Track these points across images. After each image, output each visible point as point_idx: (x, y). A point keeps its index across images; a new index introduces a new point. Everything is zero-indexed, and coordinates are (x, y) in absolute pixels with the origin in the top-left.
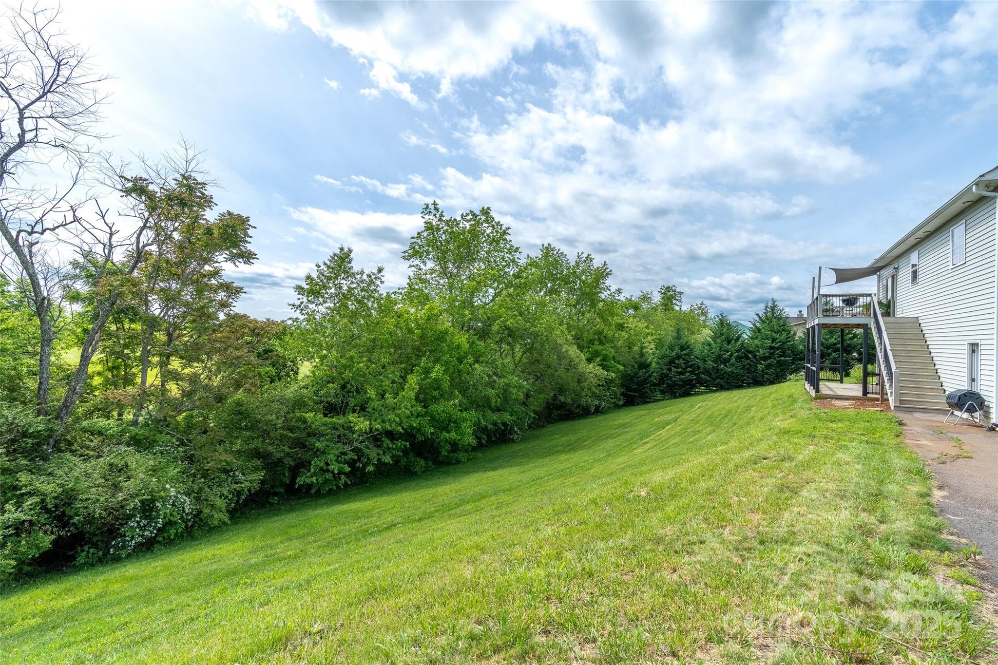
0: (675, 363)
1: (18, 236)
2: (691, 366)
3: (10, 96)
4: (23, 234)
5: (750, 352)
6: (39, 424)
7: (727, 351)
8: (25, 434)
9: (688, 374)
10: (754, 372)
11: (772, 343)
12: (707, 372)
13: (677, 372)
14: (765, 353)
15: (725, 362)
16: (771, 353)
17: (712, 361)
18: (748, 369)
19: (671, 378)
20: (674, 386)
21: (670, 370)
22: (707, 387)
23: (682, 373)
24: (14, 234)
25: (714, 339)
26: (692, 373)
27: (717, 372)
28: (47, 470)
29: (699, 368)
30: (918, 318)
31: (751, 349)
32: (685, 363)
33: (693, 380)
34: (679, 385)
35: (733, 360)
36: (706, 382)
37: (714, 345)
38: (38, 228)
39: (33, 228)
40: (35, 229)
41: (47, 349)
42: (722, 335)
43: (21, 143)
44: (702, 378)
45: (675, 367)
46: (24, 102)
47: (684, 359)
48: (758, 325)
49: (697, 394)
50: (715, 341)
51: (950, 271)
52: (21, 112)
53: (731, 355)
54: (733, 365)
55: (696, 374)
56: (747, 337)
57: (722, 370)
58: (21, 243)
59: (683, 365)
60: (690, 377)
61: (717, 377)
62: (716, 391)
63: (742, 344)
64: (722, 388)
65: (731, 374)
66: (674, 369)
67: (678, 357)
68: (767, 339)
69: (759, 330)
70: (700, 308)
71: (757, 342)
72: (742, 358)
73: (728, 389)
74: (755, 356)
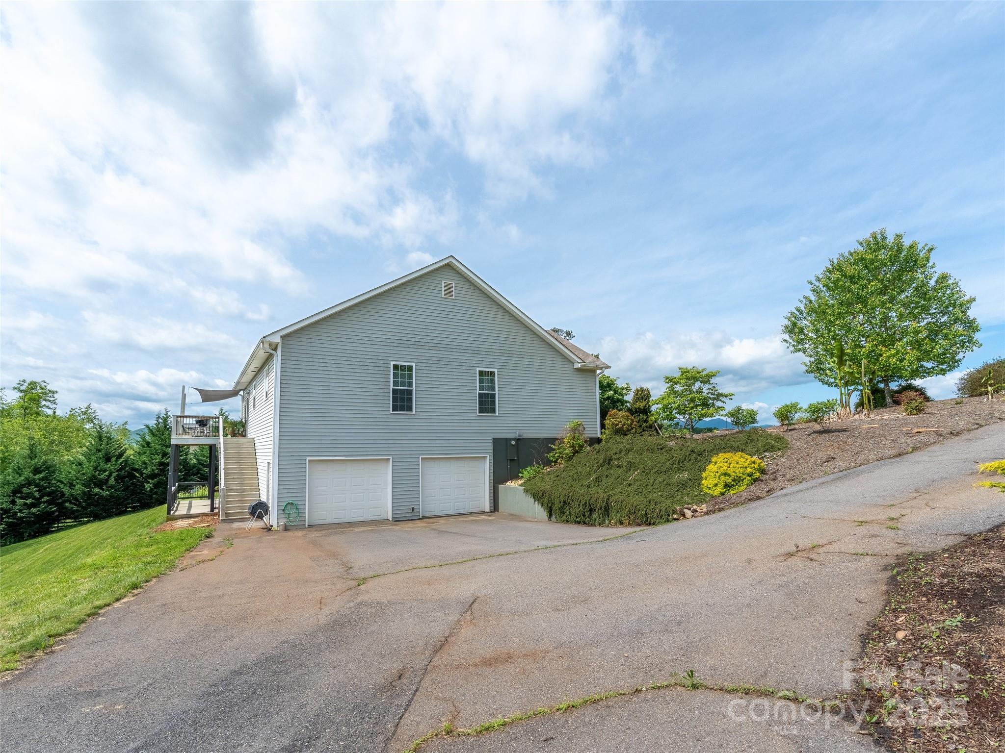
0: (21, 493)
2: (49, 494)
5: (137, 470)
7: (105, 471)
9: (43, 506)
10: (139, 493)
11: (163, 458)
12: (74, 499)
13: (25, 504)
14: (153, 470)
15: (100, 484)
16: (161, 470)
17: (83, 485)
18: (133, 490)
19: (15, 513)
20: (19, 525)
21: (13, 502)
22: (76, 518)
23: (33, 505)
25: (88, 456)
26: (49, 503)
27: (89, 498)
29: (63, 495)
30: (254, 438)
31: (137, 467)
32: (39, 491)
33: (54, 512)
34: (28, 523)
35: (112, 481)
36: (73, 512)
37: (86, 464)
42: (99, 451)
44: (66, 508)
45: (22, 498)
47: (37, 485)
48: (148, 438)
49: (60, 530)
50: (89, 460)
51: (264, 403)
53: (110, 475)
54: (112, 487)
55: (57, 505)
56: (132, 452)
57: (96, 494)
59: (36, 494)
60: (48, 509)
61: (89, 505)
62: (88, 522)
63: (126, 461)
64: (97, 517)
65: (107, 499)
66: (19, 501)
67: (29, 483)
68: (157, 454)
69: (148, 444)
70: (85, 414)
71: (144, 458)
72: (125, 477)
73: (104, 518)
74: (141, 474)
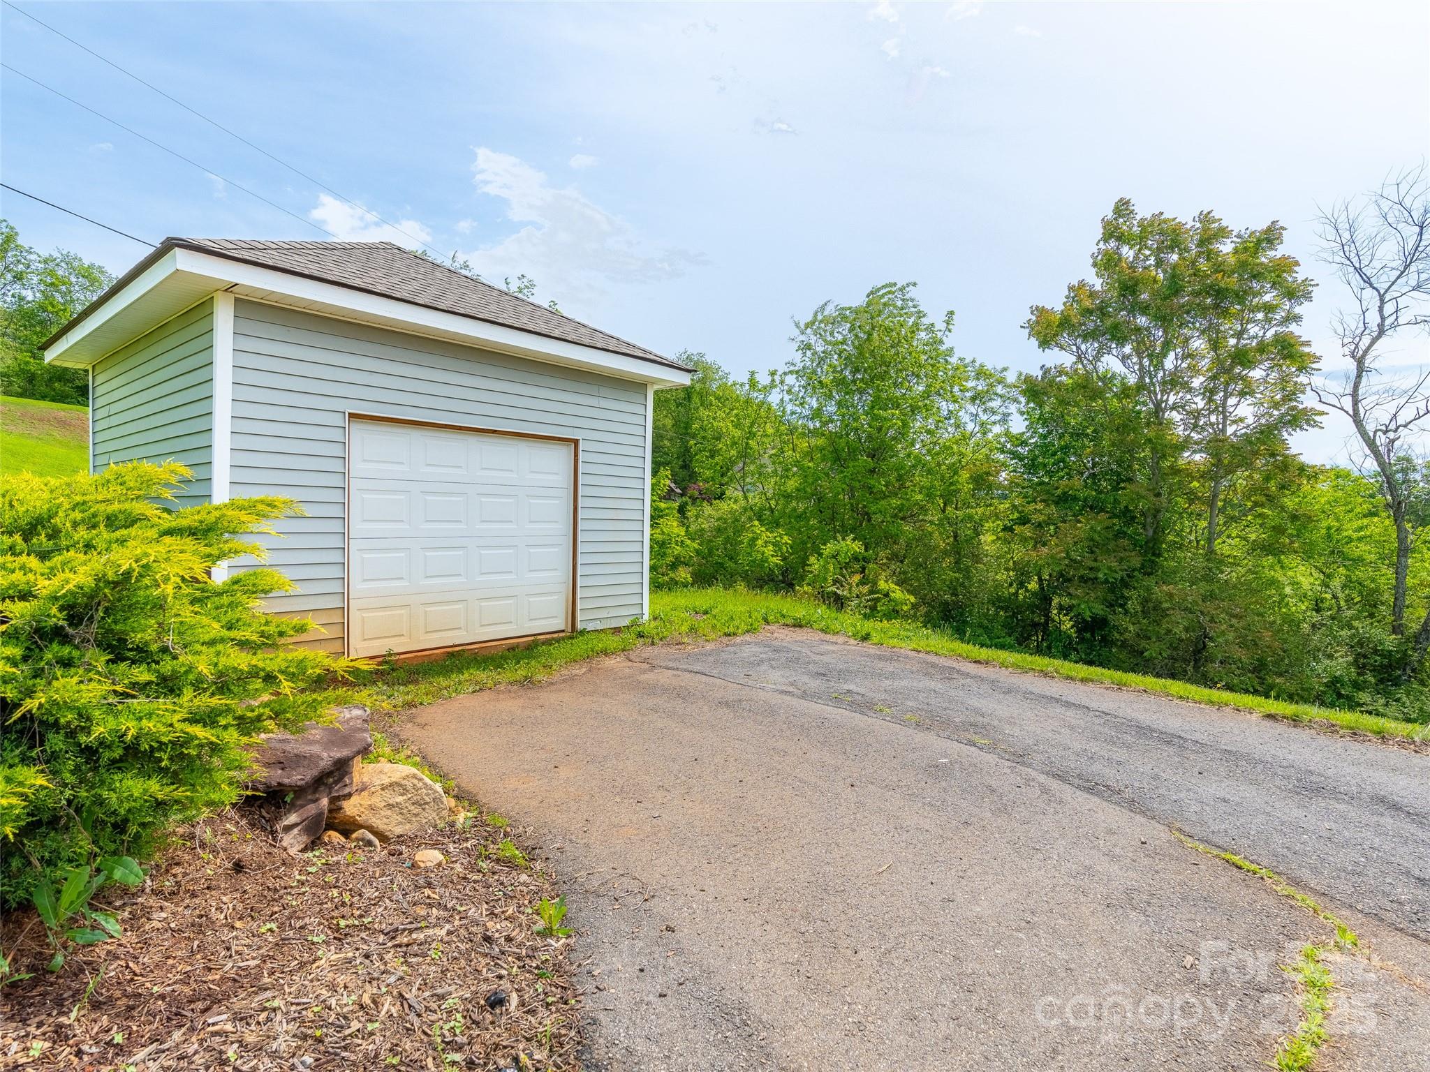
1: (1374, 436)
3: (1371, 285)
4: (1379, 433)
6: (1390, 641)
8: (1375, 651)
24: (1371, 434)
28: (1395, 695)
38: (1392, 426)
39: (1387, 427)
40: (1390, 428)
41: (1403, 560)
43: (1381, 332)
46: (1383, 287)
52: (1382, 297)
58: (1379, 444)
